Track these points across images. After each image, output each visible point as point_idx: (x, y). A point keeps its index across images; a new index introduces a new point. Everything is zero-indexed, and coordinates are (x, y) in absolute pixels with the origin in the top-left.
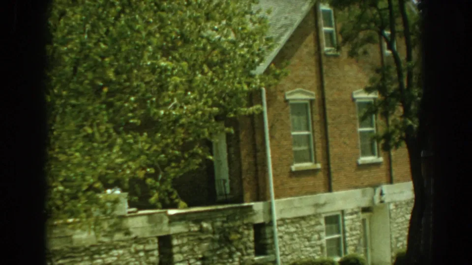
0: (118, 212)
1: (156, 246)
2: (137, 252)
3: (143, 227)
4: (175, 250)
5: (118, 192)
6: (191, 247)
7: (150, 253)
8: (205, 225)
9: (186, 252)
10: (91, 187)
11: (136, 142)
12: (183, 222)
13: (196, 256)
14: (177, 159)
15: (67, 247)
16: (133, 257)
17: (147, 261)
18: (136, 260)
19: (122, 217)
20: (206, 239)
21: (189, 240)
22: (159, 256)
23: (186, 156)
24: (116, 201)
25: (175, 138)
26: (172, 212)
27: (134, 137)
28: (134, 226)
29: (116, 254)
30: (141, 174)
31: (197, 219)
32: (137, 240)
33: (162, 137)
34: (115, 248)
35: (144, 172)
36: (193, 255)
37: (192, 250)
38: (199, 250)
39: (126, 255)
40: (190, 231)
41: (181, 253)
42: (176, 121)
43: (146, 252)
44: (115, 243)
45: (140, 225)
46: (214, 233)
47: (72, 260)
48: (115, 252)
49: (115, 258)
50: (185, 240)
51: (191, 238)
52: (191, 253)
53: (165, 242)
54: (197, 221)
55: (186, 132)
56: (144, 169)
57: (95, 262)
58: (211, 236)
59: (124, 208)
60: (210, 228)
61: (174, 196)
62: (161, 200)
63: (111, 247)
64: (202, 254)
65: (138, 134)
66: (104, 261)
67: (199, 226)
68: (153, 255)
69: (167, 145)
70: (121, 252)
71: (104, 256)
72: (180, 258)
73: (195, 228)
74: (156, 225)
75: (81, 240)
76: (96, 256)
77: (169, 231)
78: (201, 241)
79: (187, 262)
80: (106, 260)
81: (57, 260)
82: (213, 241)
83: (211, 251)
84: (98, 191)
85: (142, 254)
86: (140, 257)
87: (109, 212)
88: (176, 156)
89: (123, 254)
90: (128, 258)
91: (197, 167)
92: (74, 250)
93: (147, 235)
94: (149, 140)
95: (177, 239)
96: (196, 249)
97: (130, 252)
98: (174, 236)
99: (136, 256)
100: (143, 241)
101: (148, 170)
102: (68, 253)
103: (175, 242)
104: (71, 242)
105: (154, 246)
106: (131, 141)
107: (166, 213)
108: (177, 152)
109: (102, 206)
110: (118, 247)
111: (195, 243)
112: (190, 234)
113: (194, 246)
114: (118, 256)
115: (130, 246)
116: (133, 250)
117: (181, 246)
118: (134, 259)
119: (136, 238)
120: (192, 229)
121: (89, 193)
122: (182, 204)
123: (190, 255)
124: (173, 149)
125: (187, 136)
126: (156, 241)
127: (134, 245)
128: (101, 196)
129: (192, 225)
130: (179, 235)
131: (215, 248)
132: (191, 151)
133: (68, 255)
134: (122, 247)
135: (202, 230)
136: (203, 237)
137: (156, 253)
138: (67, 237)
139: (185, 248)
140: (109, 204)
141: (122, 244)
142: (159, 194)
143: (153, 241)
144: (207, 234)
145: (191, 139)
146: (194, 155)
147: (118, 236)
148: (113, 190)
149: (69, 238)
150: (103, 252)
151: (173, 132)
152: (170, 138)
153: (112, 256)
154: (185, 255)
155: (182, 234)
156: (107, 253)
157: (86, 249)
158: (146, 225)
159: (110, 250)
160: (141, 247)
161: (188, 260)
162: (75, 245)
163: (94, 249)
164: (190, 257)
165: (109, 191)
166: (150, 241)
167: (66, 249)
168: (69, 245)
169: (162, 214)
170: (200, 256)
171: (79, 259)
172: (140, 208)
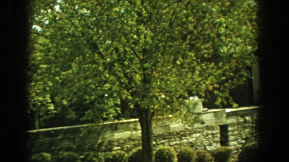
0: (196, 111)
1: (219, 131)
2: (208, 135)
3: (211, 120)
4: (230, 133)
5: (196, 98)
6: (239, 132)
7: (215, 136)
8: (247, 118)
9: (236, 135)
10: (181, 96)
11: (207, 68)
12: (234, 117)
13: (242, 137)
14: (232, 78)
15: (166, 132)
16: (205, 138)
17: (214, 140)
18: (207, 140)
19: (199, 114)
20: (248, 126)
21: (238, 127)
22: (221, 138)
23: (237, 76)
24: (195, 104)
25: (231, 65)
26: (228, 110)
27: (206, 65)
28: (206, 119)
29: (195, 136)
30: (211, 88)
31: (243, 114)
32: (208, 128)
33: (223, 65)
34: (195, 133)
35: (212, 86)
36: (240, 137)
37: (240, 133)
38: (244, 133)
39: (201, 137)
40: (239, 122)
41: (233, 135)
42: (231, 55)
43: (213, 134)
44: (195, 130)
45: (209, 118)
46: (252, 123)
47: (170, 140)
48: (194, 135)
49: (194, 139)
50: (236, 127)
51: (239, 126)
52: (239, 135)
53: (224, 129)
54: (243, 116)
55: (237, 62)
56: (213, 84)
57: (182, 141)
58: (250, 124)
59: (200, 108)
60: (251, 120)
61: (230, 101)
62: (222, 103)
63: (192, 132)
64: (246, 136)
65: (209, 63)
66: (188, 141)
67: (244, 119)
68: (217, 137)
69: (226, 70)
70: (198, 135)
71: (188, 137)
72: (233, 139)
73: (242, 120)
74: (219, 119)
75: (175, 128)
76: (184, 138)
77: (226, 122)
78: (245, 128)
79: (237, 141)
80: (189, 140)
81: (160, 141)
82: (252, 127)
83: (250, 134)
84: (185, 98)
85: (210, 136)
86: (209, 138)
87: (191, 111)
88: (231, 76)
89: (199, 136)
90: (202, 138)
91: (243, 83)
92: (170, 134)
93: (214, 125)
94: (216, 67)
95: (231, 127)
96: (242, 132)
97: (204, 135)
98: (229, 125)
99: (207, 137)
100: (211, 128)
101: (215, 85)
102: (167, 136)
103: (230, 129)
104: (169, 129)
105: (217, 131)
106: (205, 67)
107: (224, 111)
108: (231, 74)
109: (188, 107)
110: (196, 132)
111: (242, 129)
112: (238, 124)
113: (241, 131)
114: (196, 138)
115: (203, 132)
116: (205, 134)
117: (233, 131)
118: (205, 140)
119: (207, 126)
120: (240, 121)
121: (180, 99)
122: (235, 105)
123: (238, 136)
124: (229, 72)
125: (237, 65)
126: (219, 128)
127: (206, 131)
128: (187, 101)
129: (240, 118)
130: (232, 125)
131: (253, 132)
132: (240, 73)
133: (167, 137)
134: (199, 132)
135: (245, 121)
136: (246, 125)
137: (219, 135)
138: (167, 126)
139: (236, 132)
140: (191, 106)
141: (199, 130)
142: (221, 100)
143: (217, 128)
144: (249, 124)
145: (241, 66)
146: (241, 76)
147: (197, 125)
148: (194, 97)
149: (168, 127)
150: (187, 135)
151: (230, 62)
152: (227, 66)
153: (193, 137)
154: (236, 136)
155: (233, 124)
156: (189, 135)
157: (178, 133)
158: (213, 118)
159: (192, 134)
160: (210, 132)
161: (237, 139)
162: (171, 131)
163: (182, 133)
164: (238, 138)
165: (191, 98)
166: (215, 129)
167: (165, 133)
168: (167, 131)
169: (223, 112)
170: (244, 137)
171: (173, 140)
172: (209, 108)
